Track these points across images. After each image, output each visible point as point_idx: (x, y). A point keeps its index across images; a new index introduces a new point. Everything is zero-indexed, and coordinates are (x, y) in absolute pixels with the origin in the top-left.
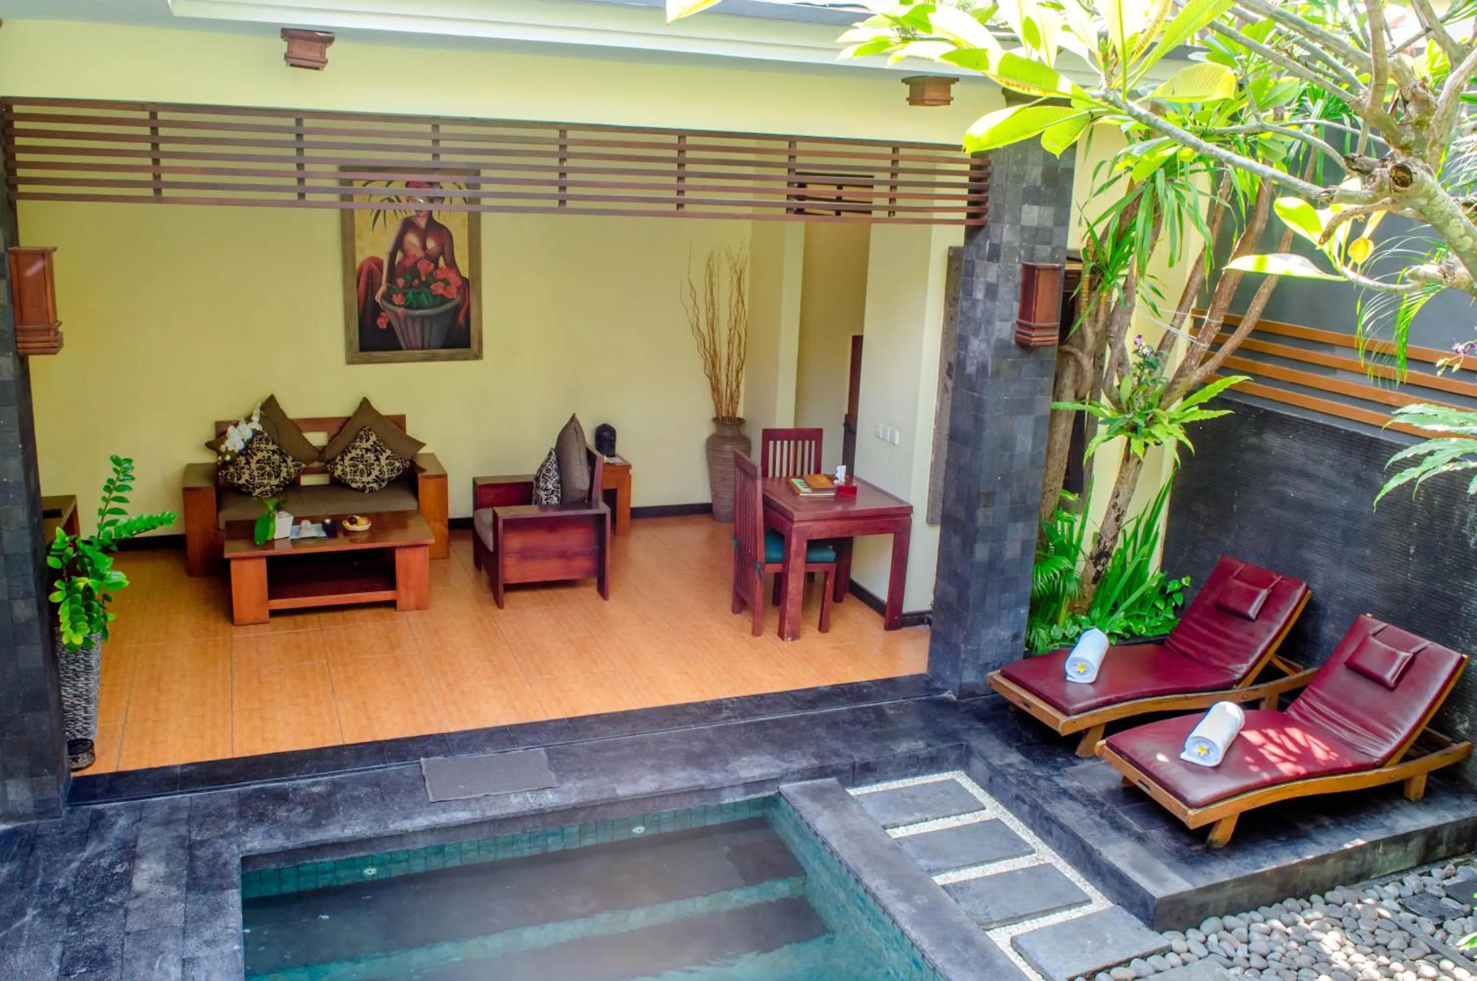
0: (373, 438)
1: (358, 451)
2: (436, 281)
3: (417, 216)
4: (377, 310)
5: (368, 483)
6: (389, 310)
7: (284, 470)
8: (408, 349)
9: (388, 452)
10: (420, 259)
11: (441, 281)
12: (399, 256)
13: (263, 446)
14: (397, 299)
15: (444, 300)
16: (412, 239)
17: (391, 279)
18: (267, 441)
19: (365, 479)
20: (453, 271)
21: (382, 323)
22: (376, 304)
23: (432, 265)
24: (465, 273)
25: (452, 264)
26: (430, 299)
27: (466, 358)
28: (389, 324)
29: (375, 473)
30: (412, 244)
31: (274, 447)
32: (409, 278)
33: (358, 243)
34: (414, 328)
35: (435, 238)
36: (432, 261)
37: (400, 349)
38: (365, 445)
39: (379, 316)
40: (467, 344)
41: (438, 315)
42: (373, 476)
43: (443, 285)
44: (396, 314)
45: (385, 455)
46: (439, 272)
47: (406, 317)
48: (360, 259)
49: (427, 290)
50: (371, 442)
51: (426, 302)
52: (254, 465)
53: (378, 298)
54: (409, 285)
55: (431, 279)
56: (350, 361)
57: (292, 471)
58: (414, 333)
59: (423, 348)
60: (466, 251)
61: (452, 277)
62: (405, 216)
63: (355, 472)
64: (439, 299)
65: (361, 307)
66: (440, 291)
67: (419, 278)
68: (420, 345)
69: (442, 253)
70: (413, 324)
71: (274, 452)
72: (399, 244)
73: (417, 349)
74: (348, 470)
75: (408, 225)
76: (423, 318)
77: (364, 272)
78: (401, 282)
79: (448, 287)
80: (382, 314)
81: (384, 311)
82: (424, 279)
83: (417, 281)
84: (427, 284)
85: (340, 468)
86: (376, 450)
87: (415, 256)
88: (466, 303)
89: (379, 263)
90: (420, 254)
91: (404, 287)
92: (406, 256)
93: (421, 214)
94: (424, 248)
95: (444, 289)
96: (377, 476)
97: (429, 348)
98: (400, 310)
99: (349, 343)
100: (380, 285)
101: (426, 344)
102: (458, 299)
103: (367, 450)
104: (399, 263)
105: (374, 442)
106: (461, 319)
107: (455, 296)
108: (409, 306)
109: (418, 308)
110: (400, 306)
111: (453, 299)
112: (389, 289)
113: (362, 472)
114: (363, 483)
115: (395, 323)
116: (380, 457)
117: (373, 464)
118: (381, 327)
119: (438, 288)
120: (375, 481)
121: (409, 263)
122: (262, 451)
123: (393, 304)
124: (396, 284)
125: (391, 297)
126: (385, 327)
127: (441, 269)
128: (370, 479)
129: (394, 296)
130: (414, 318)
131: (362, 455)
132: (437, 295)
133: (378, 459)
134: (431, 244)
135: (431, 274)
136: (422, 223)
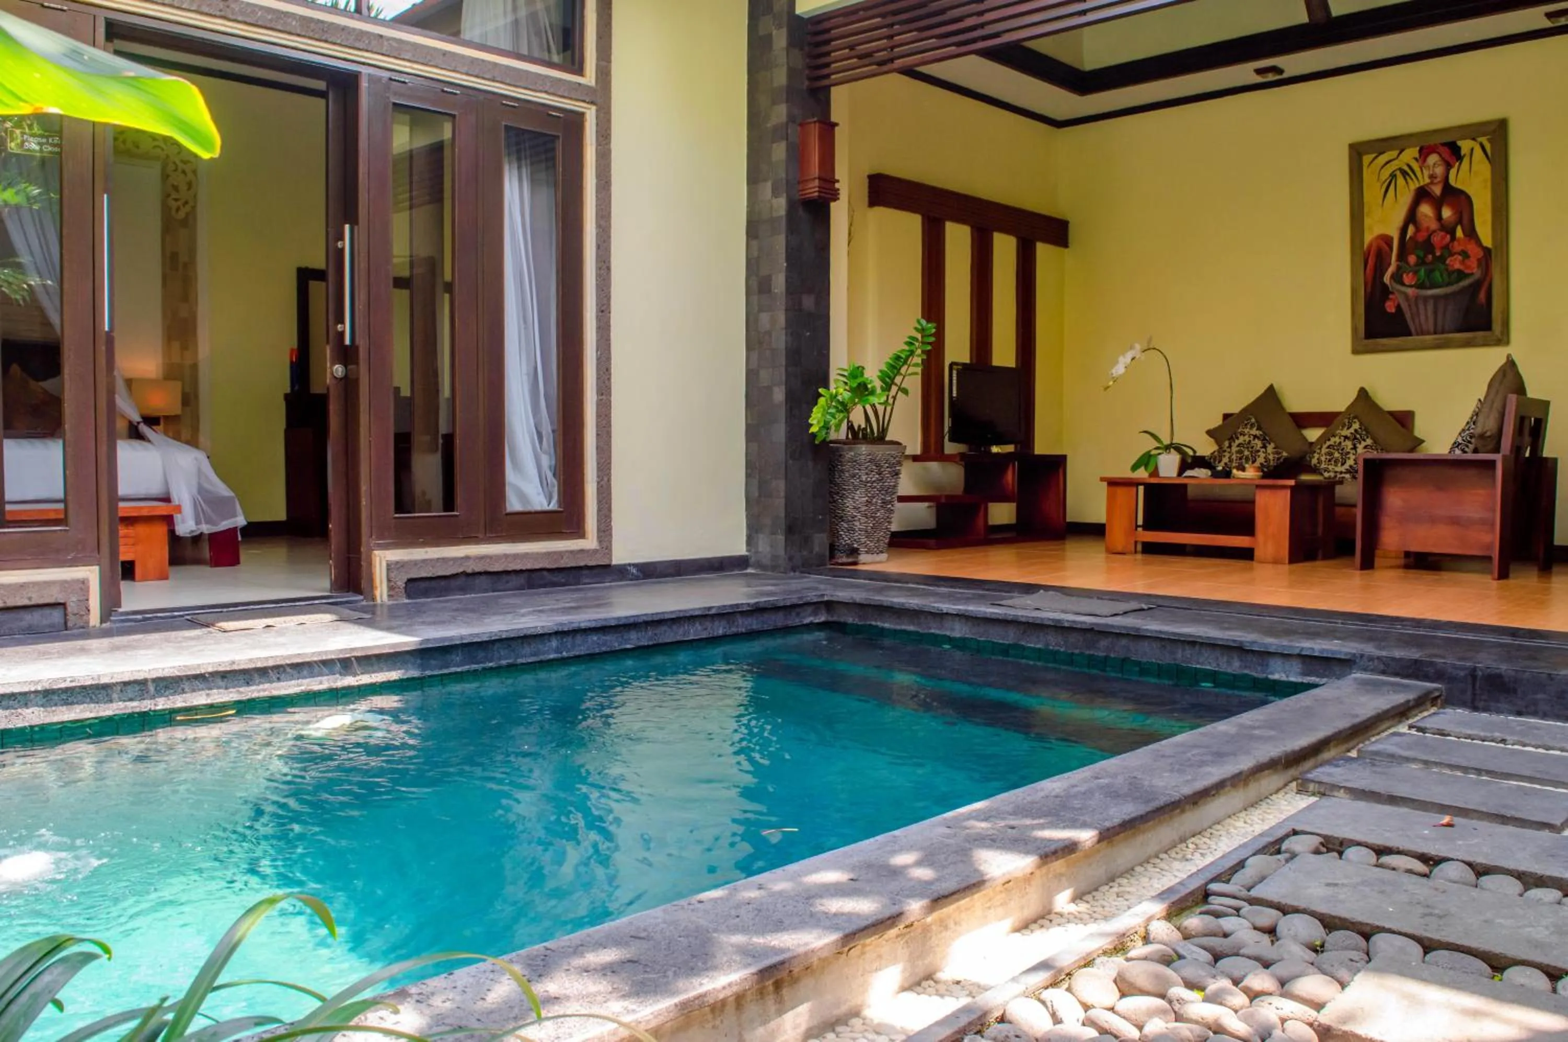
0: (1356, 426)
1: (1337, 439)
2: (1452, 255)
3: (1432, 183)
4: (1386, 292)
5: (1341, 473)
6: (1399, 291)
7: (1262, 455)
8: (1418, 334)
9: (1369, 441)
10: (1434, 231)
11: (1459, 254)
12: (1411, 230)
13: (1246, 431)
14: (1407, 279)
15: (1461, 275)
16: (1426, 210)
17: (1402, 256)
18: (1252, 426)
19: (1339, 468)
20: (1473, 241)
21: (1390, 307)
22: (1385, 286)
23: (1448, 237)
24: (1487, 241)
25: (1471, 233)
26: (1445, 276)
27: (1485, 344)
28: (1398, 307)
29: (1350, 462)
30: (1426, 216)
31: (1258, 433)
32: (1421, 254)
33: (1367, 221)
34: (1426, 309)
35: (1452, 206)
36: (1447, 232)
37: (1410, 334)
38: (1346, 432)
39: (1388, 299)
40: (1487, 326)
41: (1454, 294)
42: (1347, 466)
43: (1460, 258)
44: (1406, 296)
45: (1364, 444)
46: (1456, 243)
47: (1417, 298)
48: (1368, 238)
49: (1442, 267)
50: (1352, 430)
51: (1440, 280)
52: (1234, 449)
53: (1387, 279)
54: (1421, 262)
55: (1446, 253)
56: (1355, 351)
57: (1271, 457)
58: (1426, 316)
59: (1435, 333)
60: (1489, 217)
61: (1471, 248)
62: (1418, 186)
63: (1330, 461)
64: (1455, 275)
65: (1369, 290)
66: (1457, 266)
67: (1433, 253)
68: (1432, 329)
69: (1460, 221)
70: (1425, 306)
71: (1255, 437)
72: (1411, 217)
73: (1428, 333)
74: (1323, 458)
75: (1422, 195)
76: (1436, 298)
77: (1374, 249)
78: (1412, 259)
79: (1466, 261)
80: (1391, 296)
81: (1392, 293)
82: (1438, 254)
83: (1430, 257)
84: (1442, 259)
85: (1316, 456)
86: (1354, 438)
87: (1428, 228)
88: (1488, 279)
89: (1387, 240)
90: (1434, 225)
91: (1417, 265)
92: (1418, 229)
93: (1436, 181)
94: (1439, 217)
95: (1462, 262)
96: (1351, 466)
97: (1443, 332)
98: (1410, 291)
99: (1355, 330)
100: (1389, 264)
101: (1439, 328)
102: (1477, 273)
103: (1346, 438)
104: (1410, 238)
105: (1356, 430)
106: (1482, 296)
107: (1475, 271)
108: (1421, 286)
109: (1433, 286)
110: (1411, 286)
111: (1472, 274)
112: (1399, 268)
113: (1336, 462)
114: (1336, 472)
115: (1404, 306)
116: (1358, 445)
117: (1349, 453)
118: (1389, 310)
119: (1455, 263)
120: (1348, 472)
121: (1421, 237)
122: (1244, 435)
123: (1403, 284)
124: (1407, 263)
125: (1402, 276)
126: (1393, 310)
127: (1459, 240)
128: (1343, 469)
129: (1405, 276)
130: (1426, 299)
131: (1340, 443)
132: (1453, 272)
133: (1355, 448)
134: (1447, 213)
135: (1447, 247)
136: (1437, 190)
